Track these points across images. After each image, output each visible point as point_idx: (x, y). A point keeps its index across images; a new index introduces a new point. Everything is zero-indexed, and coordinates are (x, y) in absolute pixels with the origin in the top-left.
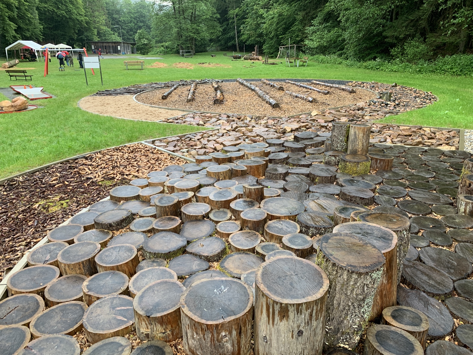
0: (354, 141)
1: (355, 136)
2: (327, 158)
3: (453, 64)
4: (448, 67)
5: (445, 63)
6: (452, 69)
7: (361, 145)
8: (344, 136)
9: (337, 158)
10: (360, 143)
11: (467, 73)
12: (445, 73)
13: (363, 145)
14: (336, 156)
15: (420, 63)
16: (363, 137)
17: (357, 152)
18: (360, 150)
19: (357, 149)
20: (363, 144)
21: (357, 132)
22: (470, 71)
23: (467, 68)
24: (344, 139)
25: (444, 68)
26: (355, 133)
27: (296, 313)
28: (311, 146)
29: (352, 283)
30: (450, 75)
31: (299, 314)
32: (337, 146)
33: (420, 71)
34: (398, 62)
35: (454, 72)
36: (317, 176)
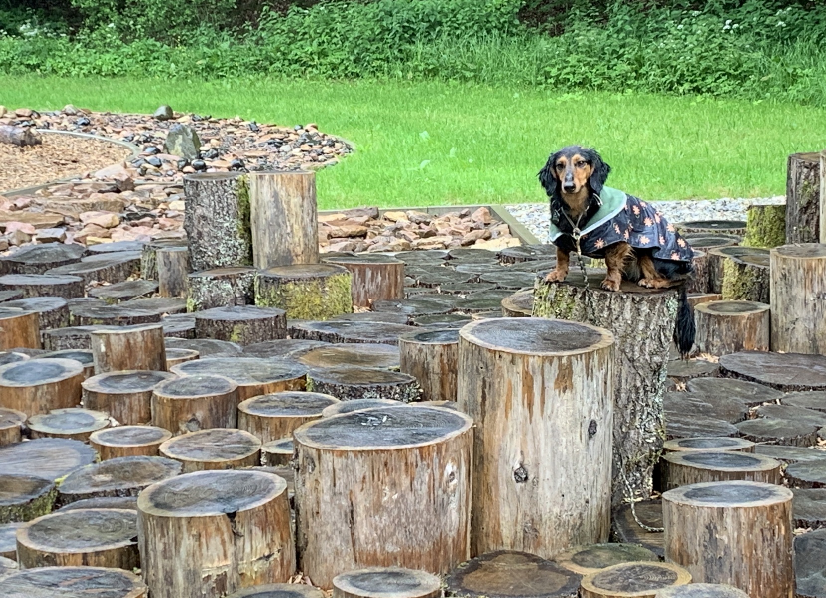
0: (276, 224)
1: (277, 207)
2: (204, 289)
3: (324, 38)
4: (309, 49)
5: (294, 36)
6: (323, 54)
7: (301, 234)
8: (236, 215)
9: (240, 282)
10: (296, 227)
11: (380, 68)
12: (304, 72)
13: (305, 235)
14: (235, 277)
15: (203, 39)
16: (302, 206)
17: (292, 260)
18: (299, 250)
19: (291, 247)
20: (304, 228)
21: (282, 193)
22: (387, 60)
23: (374, 48)
24: (237, 225)
25: (296, 52)
26: (276, 195)
27: (585, 377)
28: (99, 279)
29: (641, 327)
30: (322, 77)
31: (590, 378)
32: (218, 253)
33: (209, 68)
34: (114, 38)
35: (334, 67)
36: (235, 323)
